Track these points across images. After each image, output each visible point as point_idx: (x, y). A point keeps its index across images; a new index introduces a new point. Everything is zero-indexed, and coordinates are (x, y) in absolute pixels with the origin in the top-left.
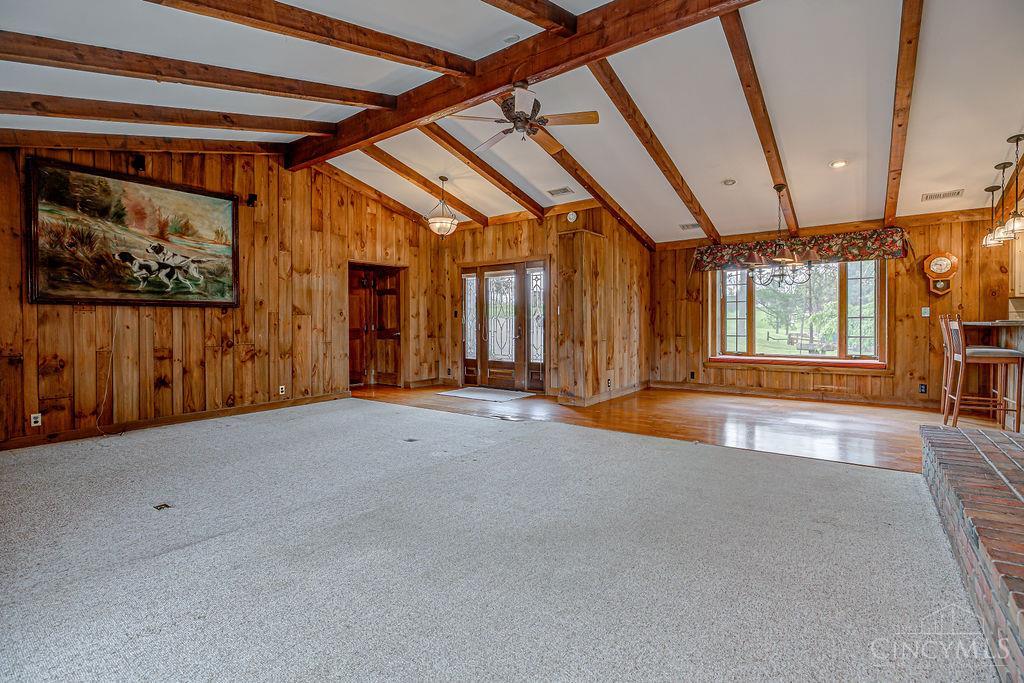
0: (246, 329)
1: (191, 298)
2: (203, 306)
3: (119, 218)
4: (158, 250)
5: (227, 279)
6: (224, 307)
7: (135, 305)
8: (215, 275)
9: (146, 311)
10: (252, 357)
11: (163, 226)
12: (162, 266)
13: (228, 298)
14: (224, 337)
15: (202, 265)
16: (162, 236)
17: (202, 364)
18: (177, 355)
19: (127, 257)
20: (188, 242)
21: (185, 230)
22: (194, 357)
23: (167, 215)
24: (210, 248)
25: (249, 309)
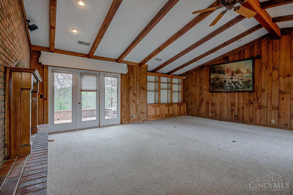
0: (258, 99)
1: (239, 90)
2: (243, 92)
3: (224, 73)
4: (232, 78)
5: (251, 83)
6: (250, 92)
7: (227, 92)
8: (247, 83)
9: (229, 93)
10: (260, 108)
11: (233, 72)
12: (232, 82)
13: (251, 89)
14: (250, 101)
15: (243, 80)
16: (233, 75)
17: (243, 108)
18: (236, 105)
19: (225, 81)
20: (239, 75)
21: (238, 72)
22: (241, 106)
23: (234, 69)
24: (245, 75)
25: (259, 92)
